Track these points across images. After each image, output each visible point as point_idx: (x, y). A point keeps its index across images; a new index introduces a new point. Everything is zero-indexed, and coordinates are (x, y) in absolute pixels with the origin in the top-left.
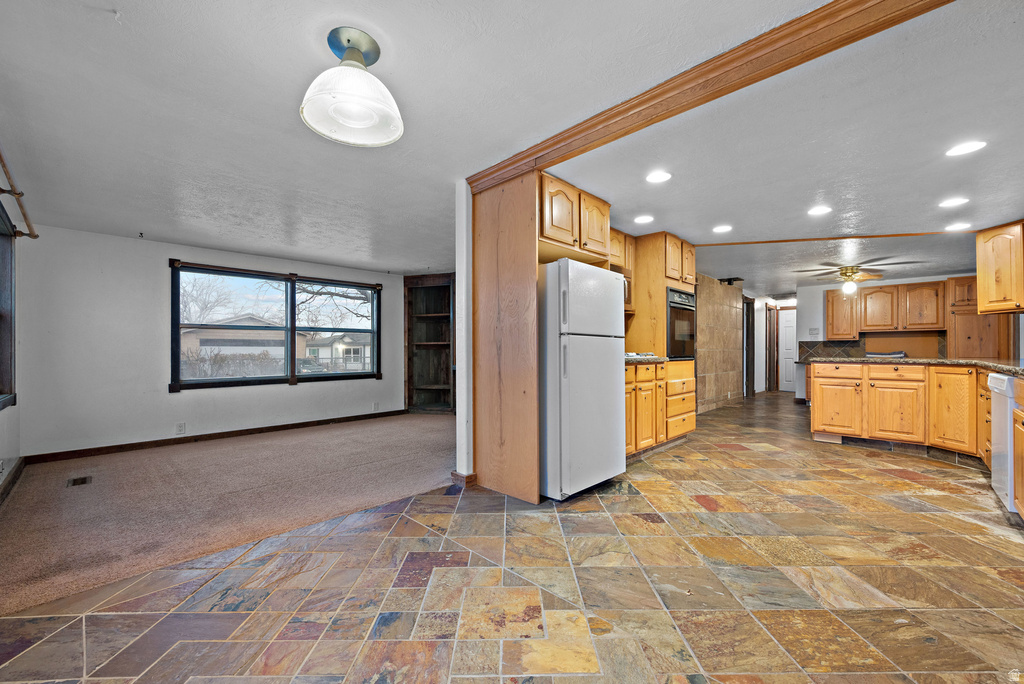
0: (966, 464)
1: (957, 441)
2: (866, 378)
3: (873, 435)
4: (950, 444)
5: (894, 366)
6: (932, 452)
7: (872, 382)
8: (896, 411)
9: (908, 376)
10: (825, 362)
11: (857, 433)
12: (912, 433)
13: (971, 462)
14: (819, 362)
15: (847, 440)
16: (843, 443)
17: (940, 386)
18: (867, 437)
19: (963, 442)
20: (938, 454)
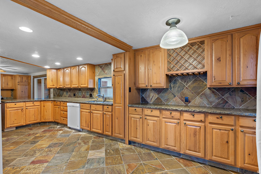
0: (50, 124)
1: (49, 119)
2: (25, 106)
3: (27, 123)
4: (47, 120)
5: (33, 102)
6: (41, 124)
7: (26, 107)
8: (33, 115)
9: (36, 104)
10: (11, 103)
11: (22, 124)
12: (37, 120)
13: (51, 123)
14: (9, 103)
15: (17, 128)
16: (16, 129)
17: (44, 106)
18: (25, 125)
19: (50, 119)
20: (42, 124)
